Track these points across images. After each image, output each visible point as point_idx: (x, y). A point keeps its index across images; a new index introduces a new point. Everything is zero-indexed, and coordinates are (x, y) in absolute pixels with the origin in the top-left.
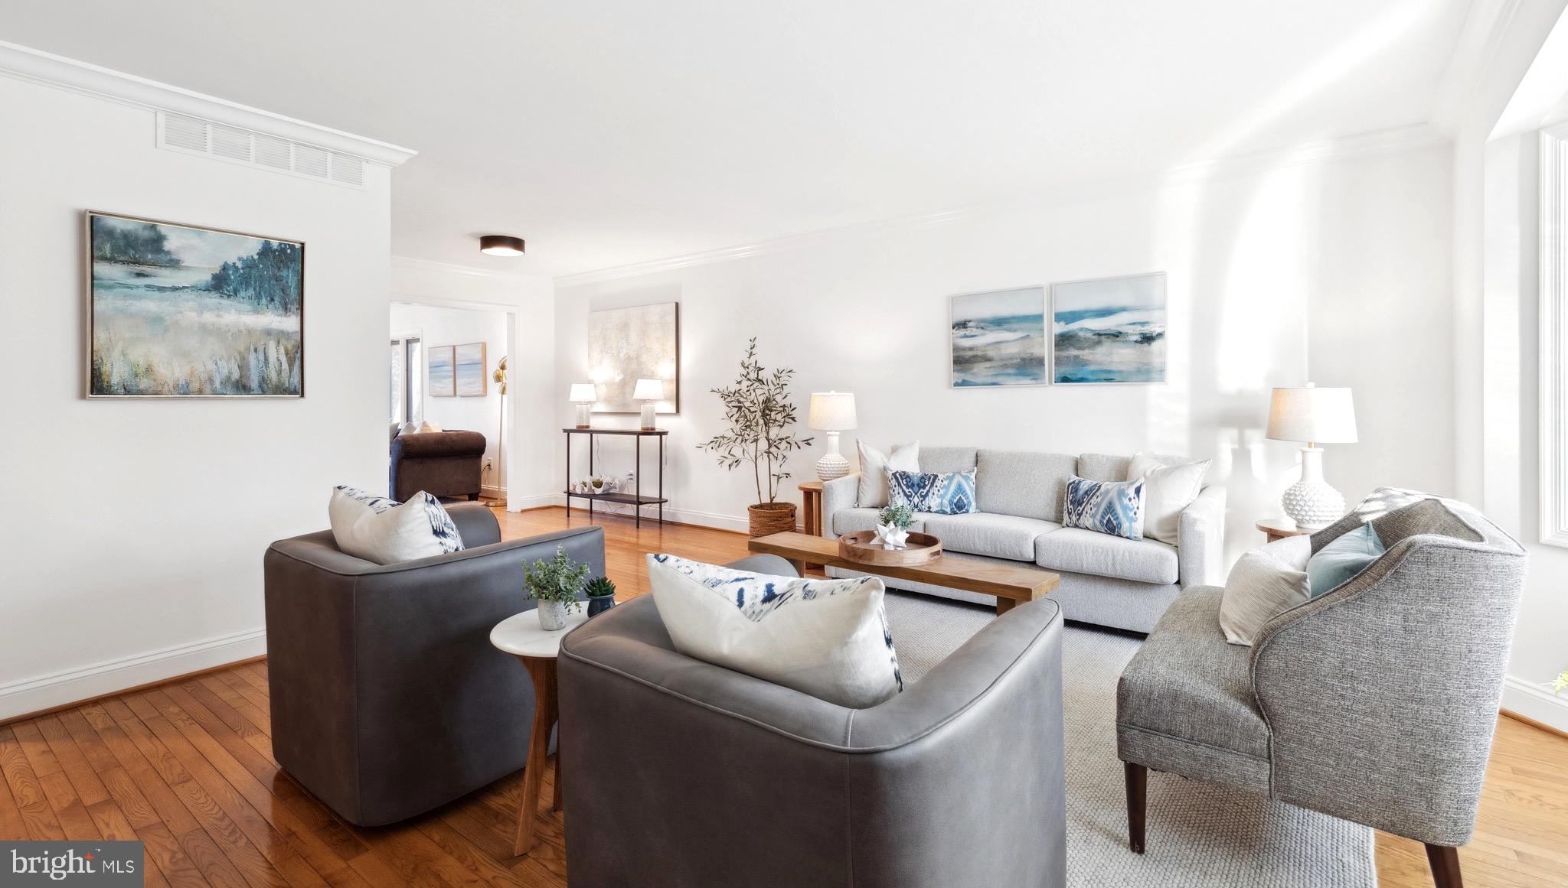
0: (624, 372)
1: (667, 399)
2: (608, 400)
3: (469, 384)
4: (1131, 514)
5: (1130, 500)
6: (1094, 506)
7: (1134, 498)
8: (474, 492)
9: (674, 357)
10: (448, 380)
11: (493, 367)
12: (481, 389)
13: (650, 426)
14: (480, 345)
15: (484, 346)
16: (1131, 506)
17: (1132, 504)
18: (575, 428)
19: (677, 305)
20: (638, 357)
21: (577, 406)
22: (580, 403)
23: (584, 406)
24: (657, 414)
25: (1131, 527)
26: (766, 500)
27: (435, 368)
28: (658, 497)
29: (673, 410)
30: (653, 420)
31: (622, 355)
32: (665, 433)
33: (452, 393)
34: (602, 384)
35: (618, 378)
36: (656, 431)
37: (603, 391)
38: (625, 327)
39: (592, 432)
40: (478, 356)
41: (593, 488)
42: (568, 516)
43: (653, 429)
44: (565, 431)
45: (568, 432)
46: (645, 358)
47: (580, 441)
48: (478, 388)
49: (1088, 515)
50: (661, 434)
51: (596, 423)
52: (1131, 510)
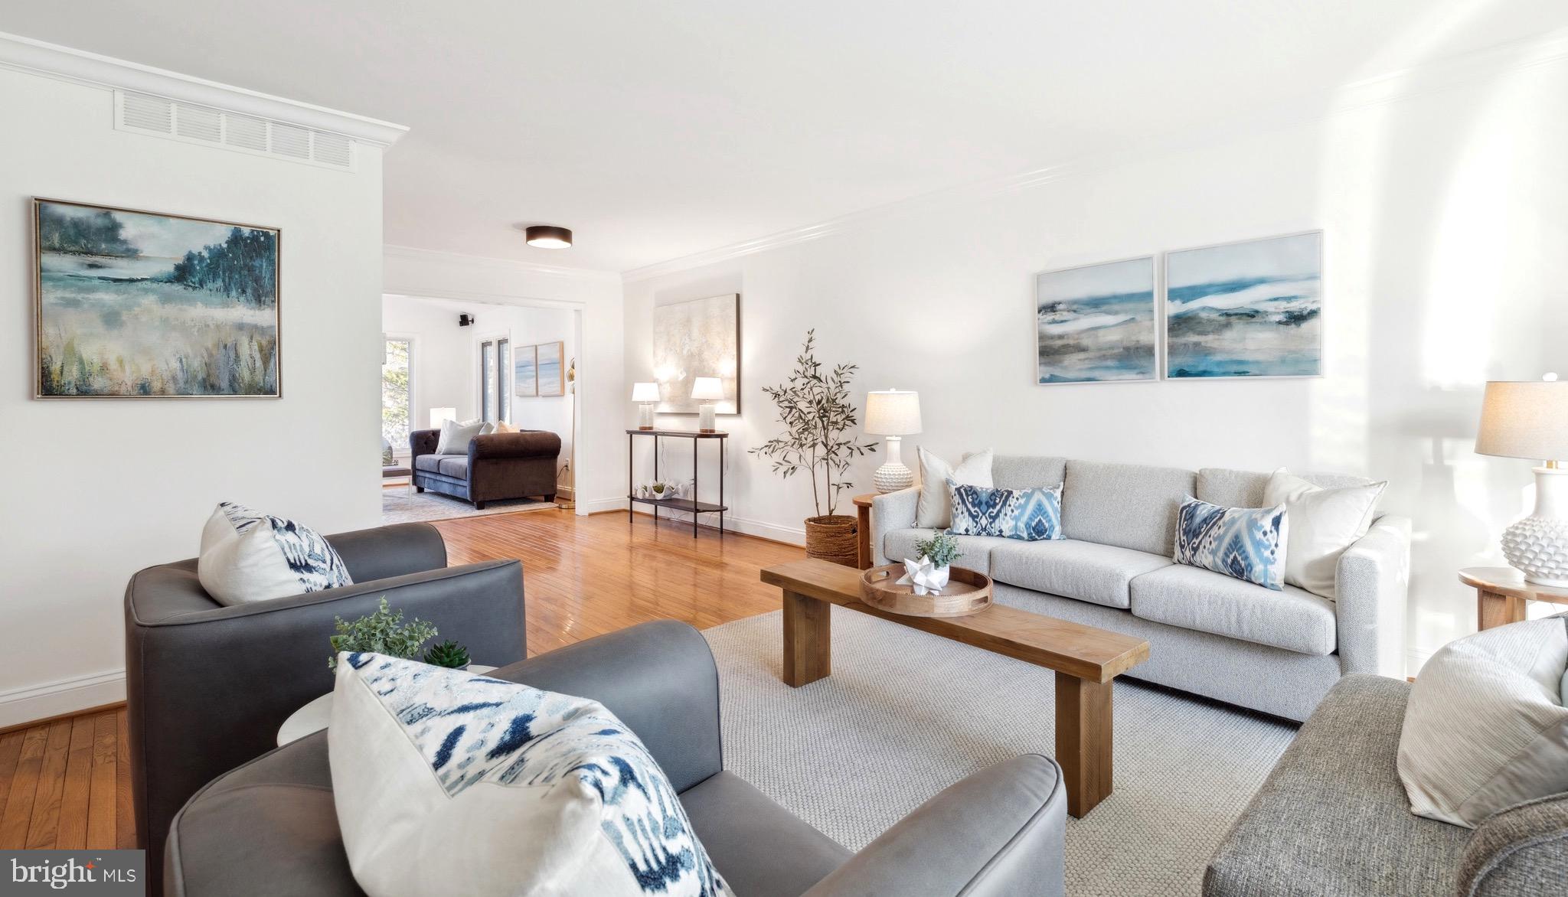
0: (687, 370)
1: (728, 399)
2: (672, 400)
3: (549, 384)
4: (1267, 553)
5: (1265, 533)
6: (1215, 539)
7: (1271, 532)
8: (549, 493)
9: (735, 353)
10: (531, 380)
11: (567, 367)
12: (559, 389)
13: (709, 428)
14: (558, 344)
15: (562, 345)
16: (1266, 542)
17: (1268, 540)
18: (638, 429)
19: (738, 296)
20: (700, 354)
21: (640, 406)
22: (643, 403)
23: (647, 407)
24: (717, 415)
25: (1266, 571)
26: (825, 512)
27: (521, 367)
28: (719, 504)
29: (734, 410)
30: (712, 421)
31: (685, 352)
32: (725, 436)
33: (534, 393)
34: (667, 382)
35: (681, 377)
36: (716, 433)
37: (667, 390)
38: (688, 321)
39: (656, 434)
40: (556, 356)
41: (654, 493)
42: (631, 522)
43: (713, 431)
44: (628, 432)
45: (631, 433)
46: (706, 355)
47: (644, 443)
48: (556, 388)
49: (1206, 551)
50: (722, 436)
51: (660, 424)
52: (1267, 548)
